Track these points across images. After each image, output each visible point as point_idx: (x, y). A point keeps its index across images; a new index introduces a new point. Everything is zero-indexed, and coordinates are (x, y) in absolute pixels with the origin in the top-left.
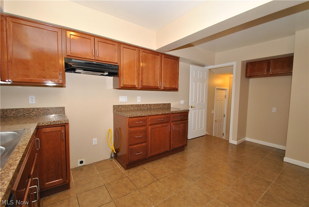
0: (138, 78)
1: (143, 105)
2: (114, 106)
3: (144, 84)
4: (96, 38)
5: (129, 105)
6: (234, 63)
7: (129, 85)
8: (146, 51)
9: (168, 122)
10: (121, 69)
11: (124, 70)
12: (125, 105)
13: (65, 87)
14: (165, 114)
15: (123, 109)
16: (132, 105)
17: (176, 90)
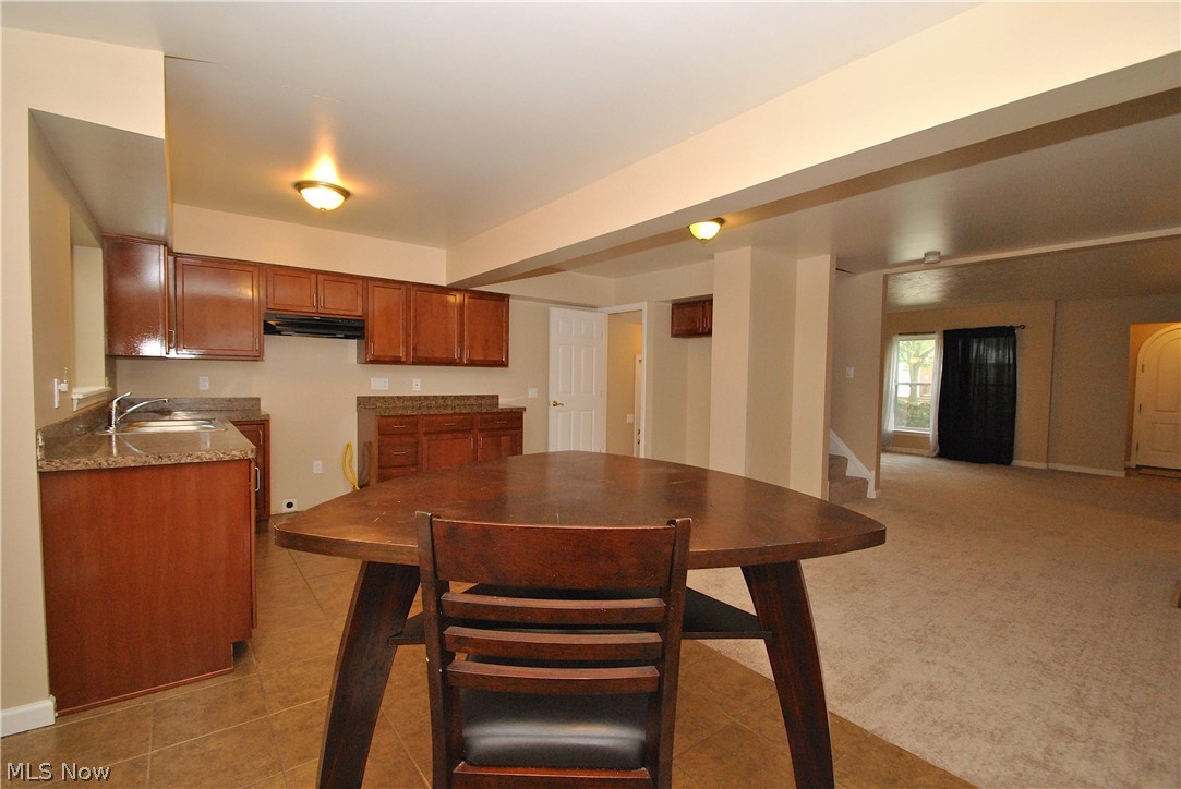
0: (406, 343)
1: (426, 398)
2: (358, 398)
3: (422, 354)
4: (319, 276)
5: (392, 398)
6: (644, 306)
7: (386, 357)
8: (423, 289)
9: (470, 431)
10: (369, 326)
11: (376, 327)
12: (384, 397)
13: (262, 360)
14: (461, 414)
15: (379, 405)
16: (399, 398)
17: (504, 364)
